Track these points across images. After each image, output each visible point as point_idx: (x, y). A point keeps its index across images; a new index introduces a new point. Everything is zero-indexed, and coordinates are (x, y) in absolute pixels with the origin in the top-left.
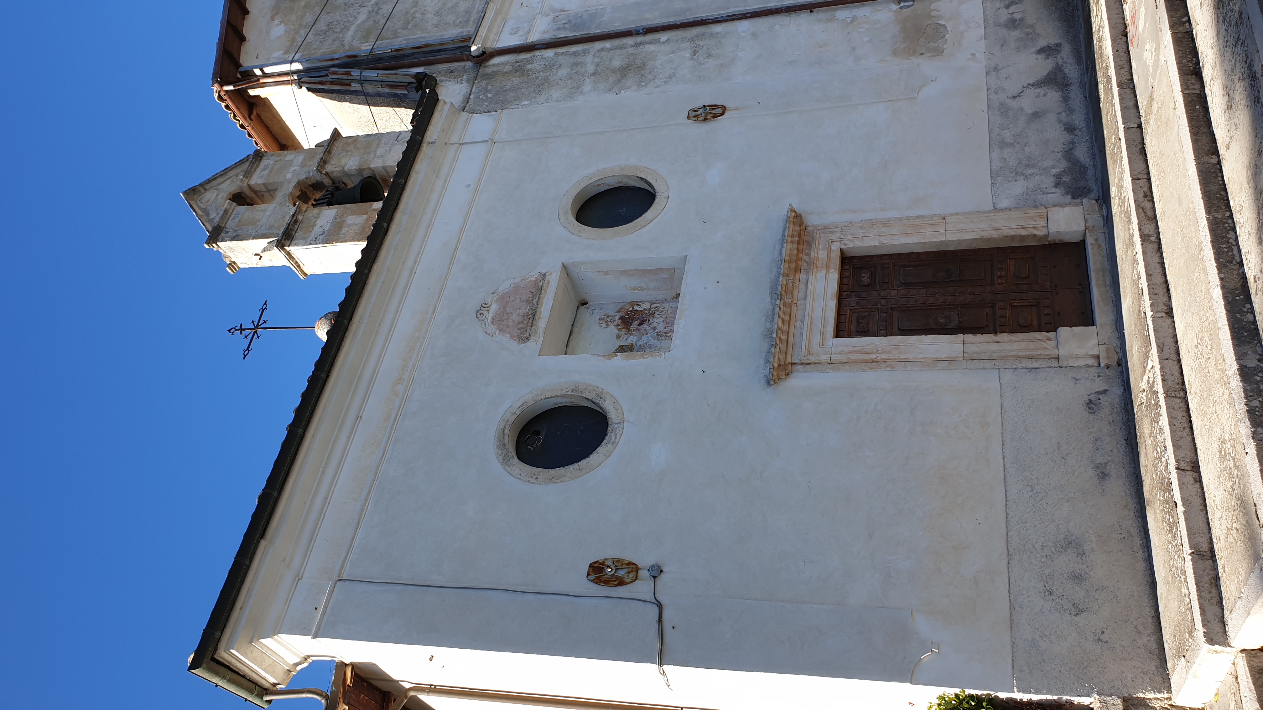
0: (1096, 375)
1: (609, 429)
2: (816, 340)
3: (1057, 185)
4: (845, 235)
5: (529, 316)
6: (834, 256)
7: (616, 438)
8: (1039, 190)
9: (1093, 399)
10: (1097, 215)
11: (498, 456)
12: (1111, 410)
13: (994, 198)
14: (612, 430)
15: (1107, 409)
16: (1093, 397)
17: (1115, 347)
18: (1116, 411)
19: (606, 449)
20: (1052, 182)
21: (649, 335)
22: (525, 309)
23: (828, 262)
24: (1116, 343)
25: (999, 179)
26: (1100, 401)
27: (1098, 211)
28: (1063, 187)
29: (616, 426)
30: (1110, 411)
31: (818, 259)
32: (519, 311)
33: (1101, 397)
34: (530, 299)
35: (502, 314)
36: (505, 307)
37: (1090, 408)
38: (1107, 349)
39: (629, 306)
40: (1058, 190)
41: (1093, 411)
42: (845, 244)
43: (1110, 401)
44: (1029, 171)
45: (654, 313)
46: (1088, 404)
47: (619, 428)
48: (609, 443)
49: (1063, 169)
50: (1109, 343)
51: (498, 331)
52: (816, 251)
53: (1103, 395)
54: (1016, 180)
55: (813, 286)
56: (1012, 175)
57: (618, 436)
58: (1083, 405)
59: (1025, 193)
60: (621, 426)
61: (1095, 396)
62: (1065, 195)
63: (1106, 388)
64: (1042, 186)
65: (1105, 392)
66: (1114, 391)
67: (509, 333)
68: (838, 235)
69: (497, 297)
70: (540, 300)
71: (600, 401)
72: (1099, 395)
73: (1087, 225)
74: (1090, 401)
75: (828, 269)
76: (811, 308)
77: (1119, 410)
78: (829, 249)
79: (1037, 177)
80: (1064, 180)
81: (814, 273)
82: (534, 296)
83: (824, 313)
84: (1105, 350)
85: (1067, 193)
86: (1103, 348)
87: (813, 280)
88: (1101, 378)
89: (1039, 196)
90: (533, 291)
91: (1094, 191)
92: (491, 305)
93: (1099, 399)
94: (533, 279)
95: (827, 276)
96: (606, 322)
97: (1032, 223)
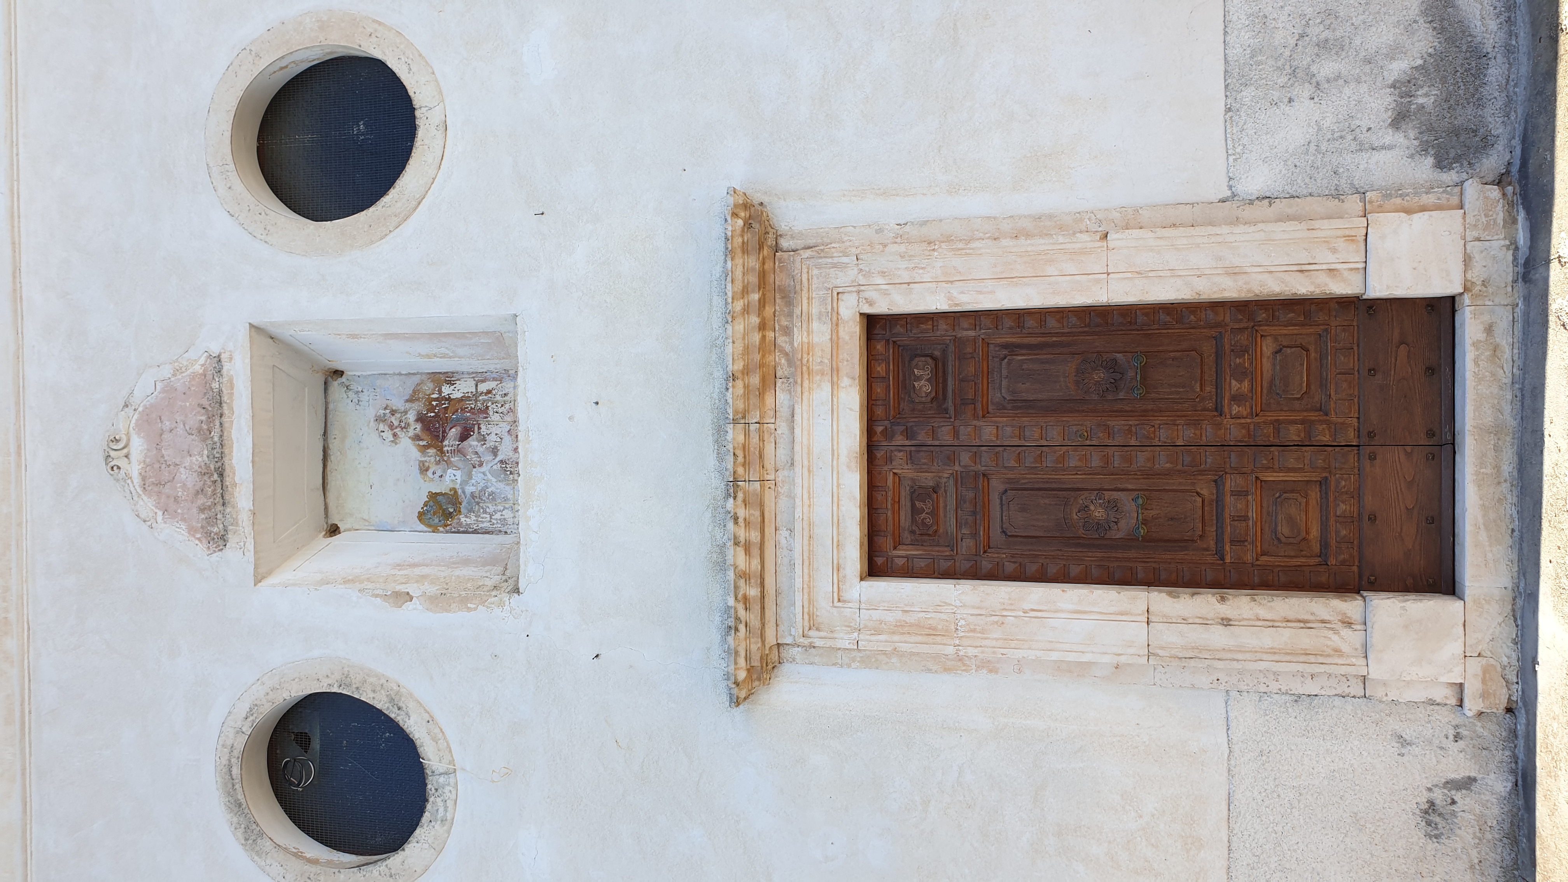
0: (1451, 733)
1: (429, 786)
2: (825, 585)
3: (1399, 119)
4: (868, 274)
5: (212, 475)
6: (847, 338)
7: (446, 810)
8: (1350, 137)
9: (1438, 802)
10: (1498, 244)
11: (233, 829)
12: (1478, 834)
13: (1231, 159)
14: (436, 790)
15: (1471, 831)
16: (1438, 796)
17: (1504, 668)
18: (1489, 836)
19: (433, 833)
20: (1387, 110)
21: (484, 468)
22: (199, 458)
23: (835, 358)
24: (1507, 654)
25: (1248, 94)
26: (1454, 807)
27: (1504, 227)
28: (1414, 127)
29: (442, 780)
30: (1475, 837)
31: (810, 348)
32: (188, 459)
33: (1458, 796)
34: (205, 427)
35: (157, 466)
36: (158, 446)
37: (1429, 823)
38: (1486, 671)
39: (431, 385)
40: (1399, 138)
41: (1435, 832)
42: (871, 303)
43: (1478, 812)
44: (1327, 68)
45: (487, 407)
46: (1426, 812)
47: (449, 784)
48: (436, 821)
49: (1420, 62)
50: (1489, 654)
51: (160, 513)
52: (804, 326)
53: (1464, 791)
54: (1290, 100)
55: (805, 433)
56: (1282, 80)
57: (450, 804)
58: (1414, 814)
59: (1312, 145)
60: (452, 781)
61: (1445, 795)
62: (1417, 157)
63: (1473, 774)
64: (1358, 123)
65: (1467, 784)
66: (1490, 783)
67: (184, 520)
68: (852, 273)
69: (136, 417)
70: (225, 434)
71: (398, 715)
72: (1453, 792)
73: (1469, 276)
74: (1432, 803)
75: (835, 379)
76: (806, 496)
77: (1497, 836)
78: (835, 319)
79: (1347, 91)
80: (1421, 101)
81: (806, 394)
82: (210, 419)
83: (835, 508)
84: (1480, 673)
85: (1424, 149)
86: (1475, 666)
87: (805, 415)
88: (1461, 744)
89: (1349, 158)
90: (205, 403)
91: (1500, 147)
92: (129, 440)
93: (1453, 802)
94: (198, 368)
95: (835, 400)
96: (391, 427)
97: (1326, 258)
